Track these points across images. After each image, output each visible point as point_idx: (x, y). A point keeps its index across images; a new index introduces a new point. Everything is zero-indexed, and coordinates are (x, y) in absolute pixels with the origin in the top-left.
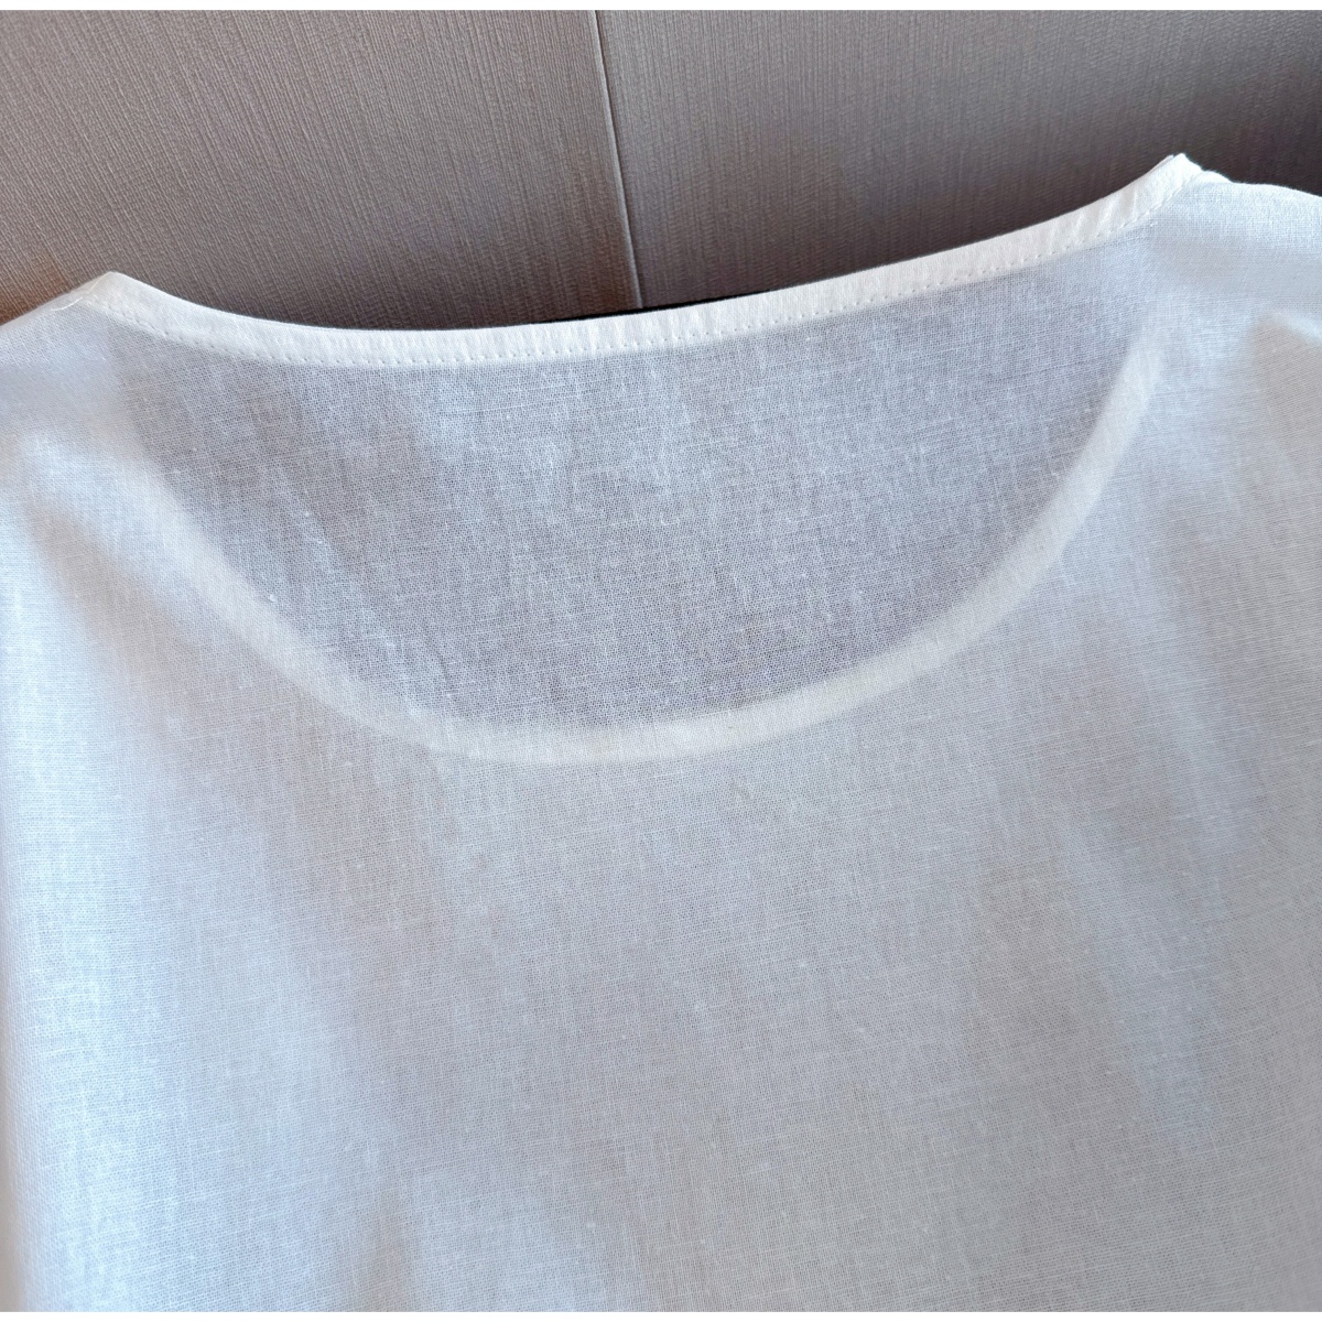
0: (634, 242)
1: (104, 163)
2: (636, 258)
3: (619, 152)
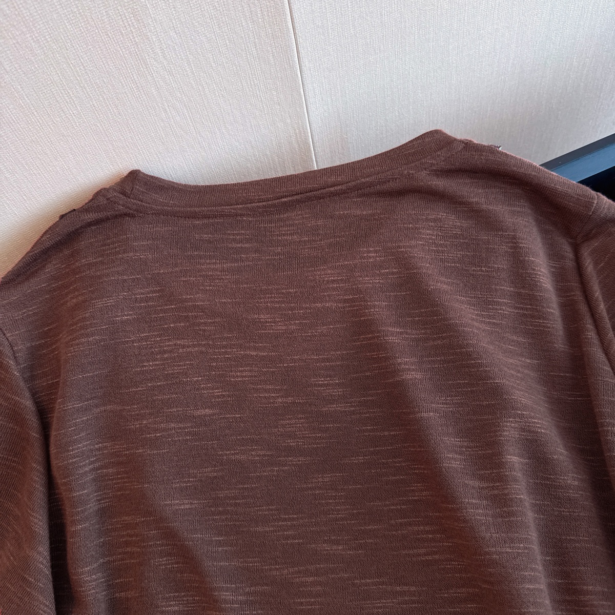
0: (314, 150)
1: (138, 136)
2: (315, 155)
3: (309, 120)
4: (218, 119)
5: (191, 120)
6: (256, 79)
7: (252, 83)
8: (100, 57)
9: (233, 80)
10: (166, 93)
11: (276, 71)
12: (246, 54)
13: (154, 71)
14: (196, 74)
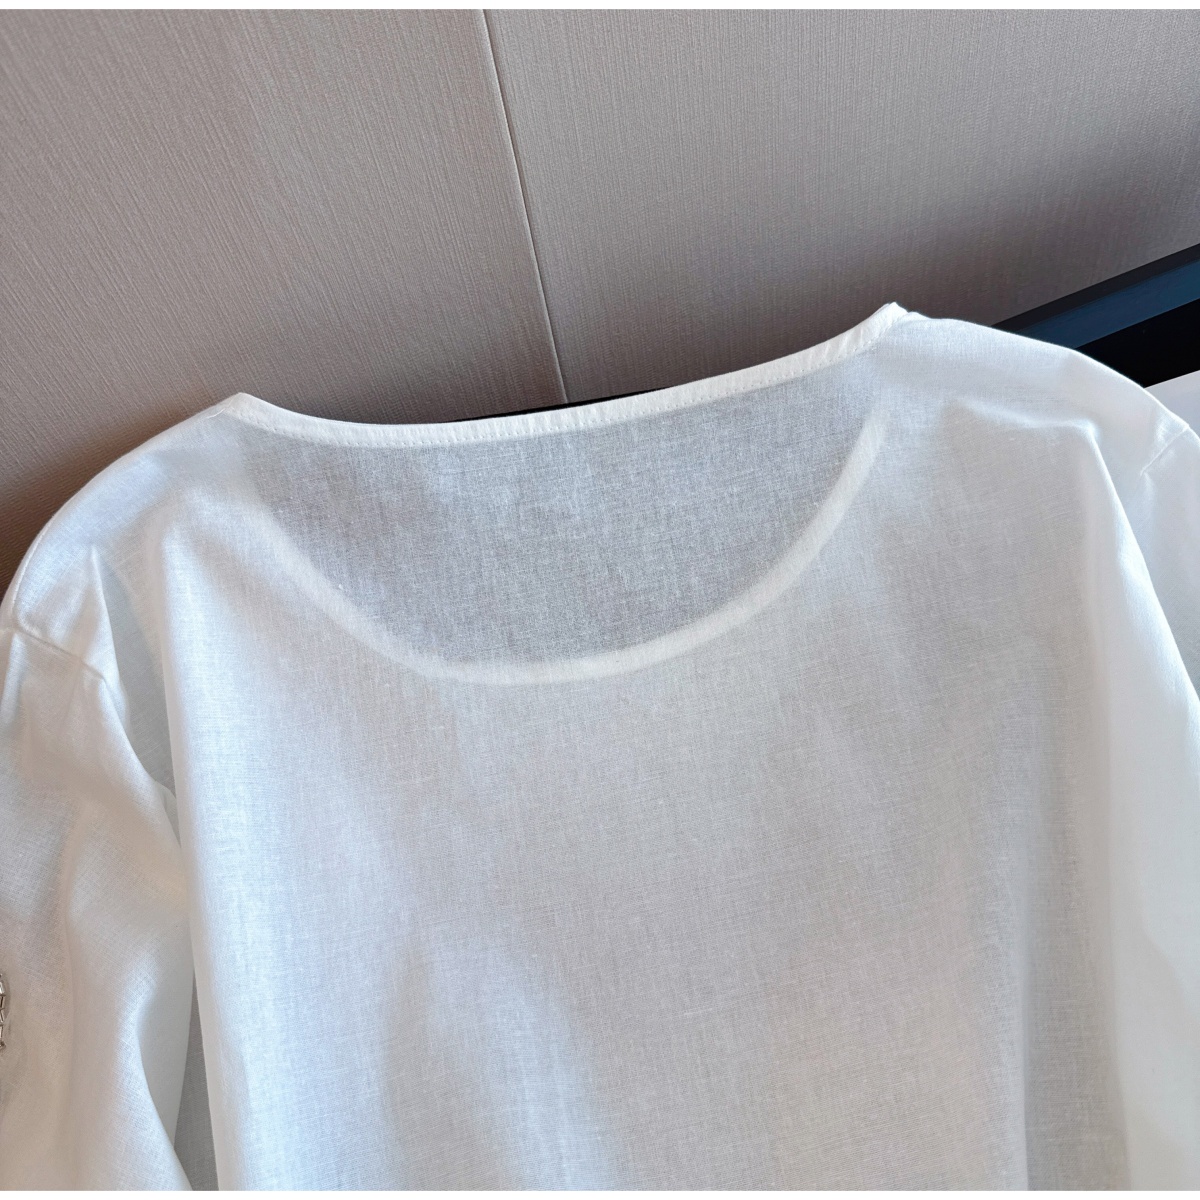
4: (381, 301)
5: (332, 303)
6: (449, 232)
7: (442, 240)
8: (168, 193)
9: (406, 234)
10: (287, 255)
11: (485, 218)
12: (430, 188)
13: (264, 217)
14: (339, 223)
